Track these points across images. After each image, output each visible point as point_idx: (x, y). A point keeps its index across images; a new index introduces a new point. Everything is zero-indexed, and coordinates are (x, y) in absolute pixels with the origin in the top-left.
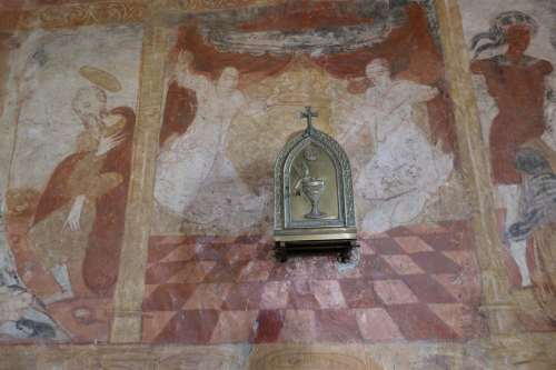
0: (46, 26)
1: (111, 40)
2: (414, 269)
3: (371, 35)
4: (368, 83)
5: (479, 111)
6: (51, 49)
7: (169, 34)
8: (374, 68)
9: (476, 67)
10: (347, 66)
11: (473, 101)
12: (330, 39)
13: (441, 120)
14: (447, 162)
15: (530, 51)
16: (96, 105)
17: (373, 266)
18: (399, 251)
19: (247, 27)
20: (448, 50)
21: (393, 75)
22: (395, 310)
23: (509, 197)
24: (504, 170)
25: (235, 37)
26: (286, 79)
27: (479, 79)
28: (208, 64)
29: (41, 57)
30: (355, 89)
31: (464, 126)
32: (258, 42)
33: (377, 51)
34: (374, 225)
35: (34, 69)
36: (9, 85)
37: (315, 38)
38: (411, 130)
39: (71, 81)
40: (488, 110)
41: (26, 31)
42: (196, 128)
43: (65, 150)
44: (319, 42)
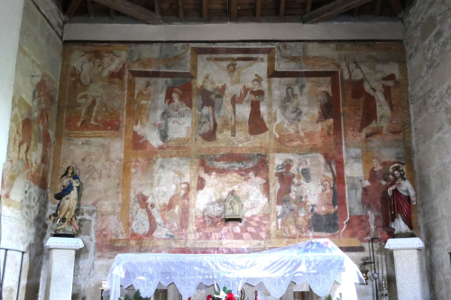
0: (163, 157)
1: (182, 162)
2: (256, 224)
3: (250, 165)
4: (249, 178)
5: (276, 186)
6: (165, 164)
7: (197, 161)
8: (251, 174)
9: (276, 175)
10: (244, 173)
11: (274, 184)
12: (241, 165)
13: (266, 188)
14: (266, 200)
15: (291, 171)
16: (179, 181)
17: (247, 224)
18: (253, 220)
19: (218, 160)
20: (270, 169)
21: (256, 175)
22: (251, 233)
23: (279, 208)
24: (279, 202)
25: (215, 163)
26: (229, 176)
27: (277, 178)
28: (208, 171)
29: (162, 166)
30: (246, 180)
31: (272, 191)
32: (221, 165)
33: (252, 169)
34: (248, 214)
35: (161, 170)
36: (155, 175)
37: (236, 165)
38: (258, 191)
39: (172, 174)
40: (278, 186)
41: (157, 158)
42: (206, 189)
43: (172, 194)
44: (237, 166)
